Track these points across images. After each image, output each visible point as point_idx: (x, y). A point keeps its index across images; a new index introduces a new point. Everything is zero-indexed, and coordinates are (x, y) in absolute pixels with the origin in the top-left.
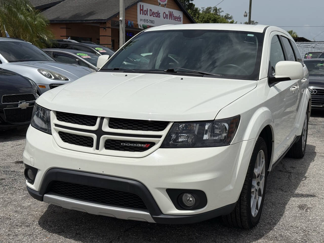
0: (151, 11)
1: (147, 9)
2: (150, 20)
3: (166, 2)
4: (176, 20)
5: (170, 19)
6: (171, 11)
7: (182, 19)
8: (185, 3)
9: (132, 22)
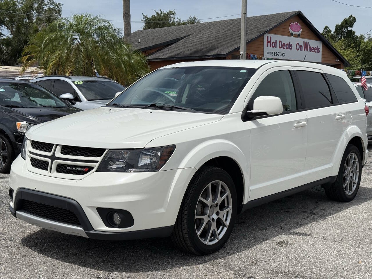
0: (281, 43)
1: (276, 41)
2: (279, 53)
3: (300, 32)
4: (313, 52)
5: (305, 50)
6: (306, 42)
7: (321, 50)
8: (342, 31)
9: (255, 56)
